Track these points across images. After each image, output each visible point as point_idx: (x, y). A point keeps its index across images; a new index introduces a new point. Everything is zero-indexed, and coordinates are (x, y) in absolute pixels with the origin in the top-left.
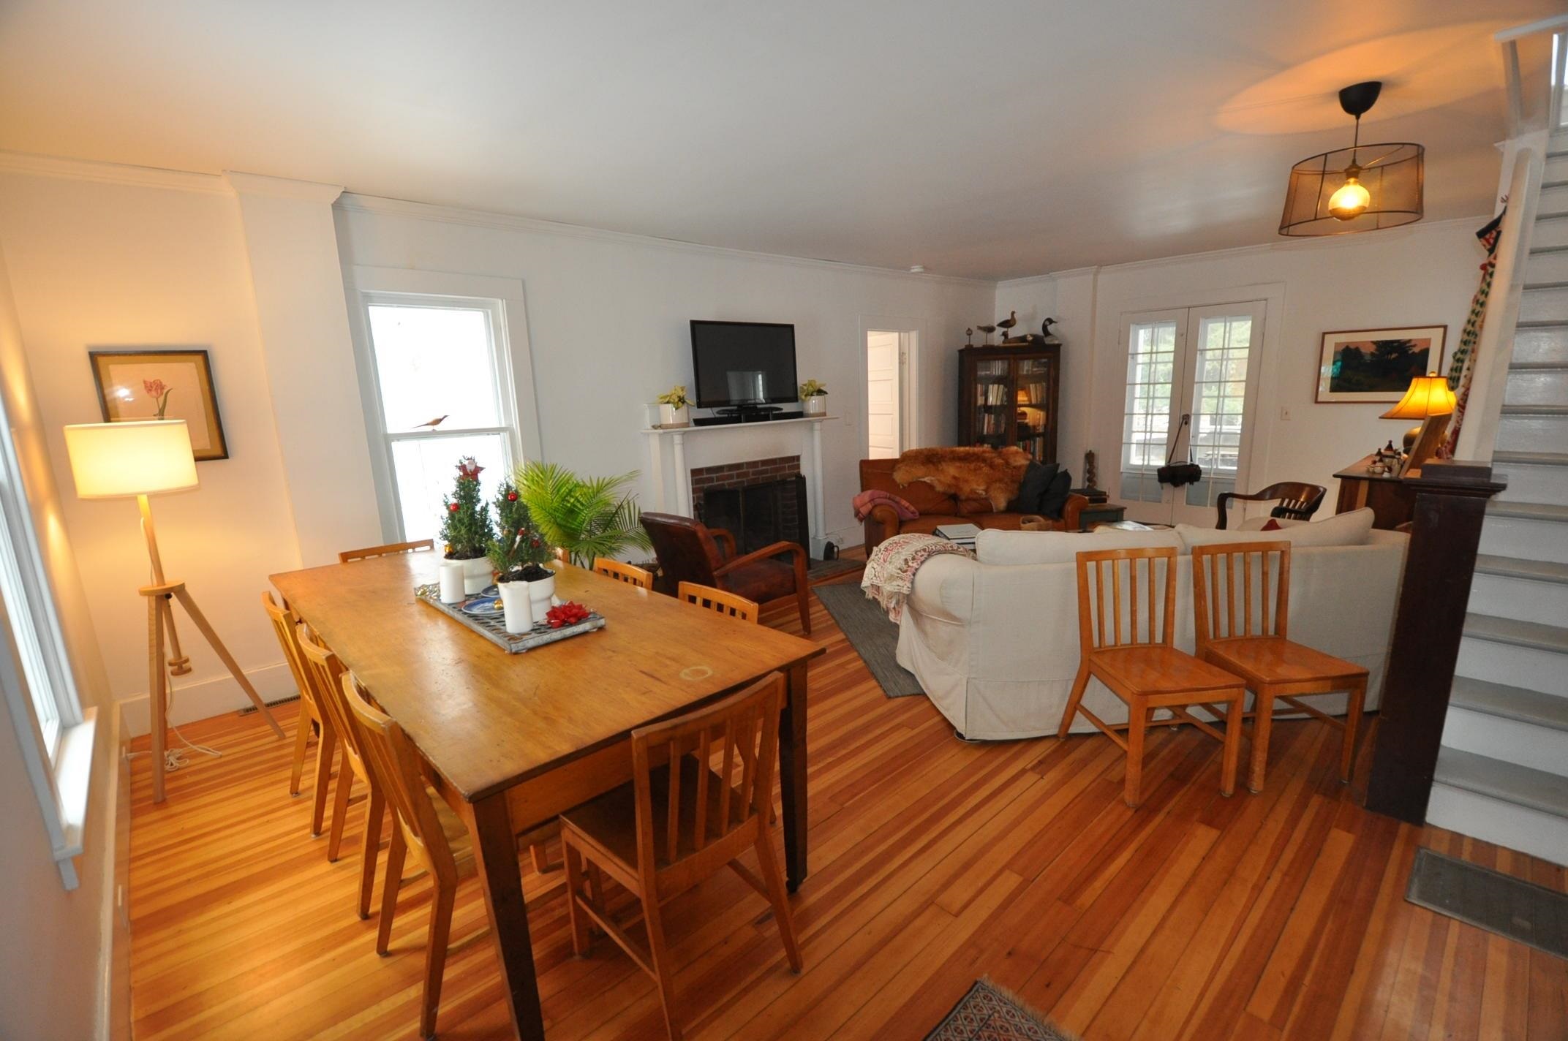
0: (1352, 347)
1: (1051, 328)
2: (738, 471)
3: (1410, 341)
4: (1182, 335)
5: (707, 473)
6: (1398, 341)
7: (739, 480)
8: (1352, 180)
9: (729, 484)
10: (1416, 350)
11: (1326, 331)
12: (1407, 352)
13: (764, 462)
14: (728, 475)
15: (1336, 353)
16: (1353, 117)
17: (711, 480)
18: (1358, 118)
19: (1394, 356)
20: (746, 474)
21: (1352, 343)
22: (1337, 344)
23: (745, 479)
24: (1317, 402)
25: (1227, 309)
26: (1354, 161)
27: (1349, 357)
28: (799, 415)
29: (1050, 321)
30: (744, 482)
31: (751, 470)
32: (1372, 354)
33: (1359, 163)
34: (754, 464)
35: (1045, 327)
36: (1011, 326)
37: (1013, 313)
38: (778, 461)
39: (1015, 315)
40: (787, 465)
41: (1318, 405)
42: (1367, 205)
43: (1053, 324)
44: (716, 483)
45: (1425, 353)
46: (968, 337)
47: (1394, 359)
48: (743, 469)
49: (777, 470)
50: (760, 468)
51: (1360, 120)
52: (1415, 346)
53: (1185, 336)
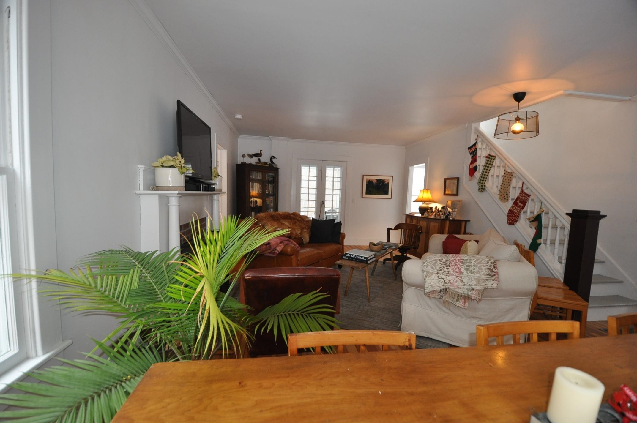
0: (371, 180)
1: (274, 160)
3: (384, 180)
4: (320, 171)
6: (382, 180)
8: (517, 122)
10: (386, 183)
11: (364, 174)
12: (384, 183)
15: (367, 182)
16: (517, 102)
18: (519, 103)
19: (381, 184)
21: (371, 179)
22: (367, 179)
24: (362, 197)
25: (334, 164)
26: (518, 116)
27: (370, 184)
29: (274, 158)
32: (376, 183)
33: (519, 117)
35: (271, 160)
36: (261, 156)
37: (261, 151)
39: (262, 152)
41: (363, 198)
42: (523, 129)
43: (275, 159)
45: (388, 184)
46: (243, 158)
47: (381, 185)
51: (519, 104)
52: (386, 181)
53: (321, 171)
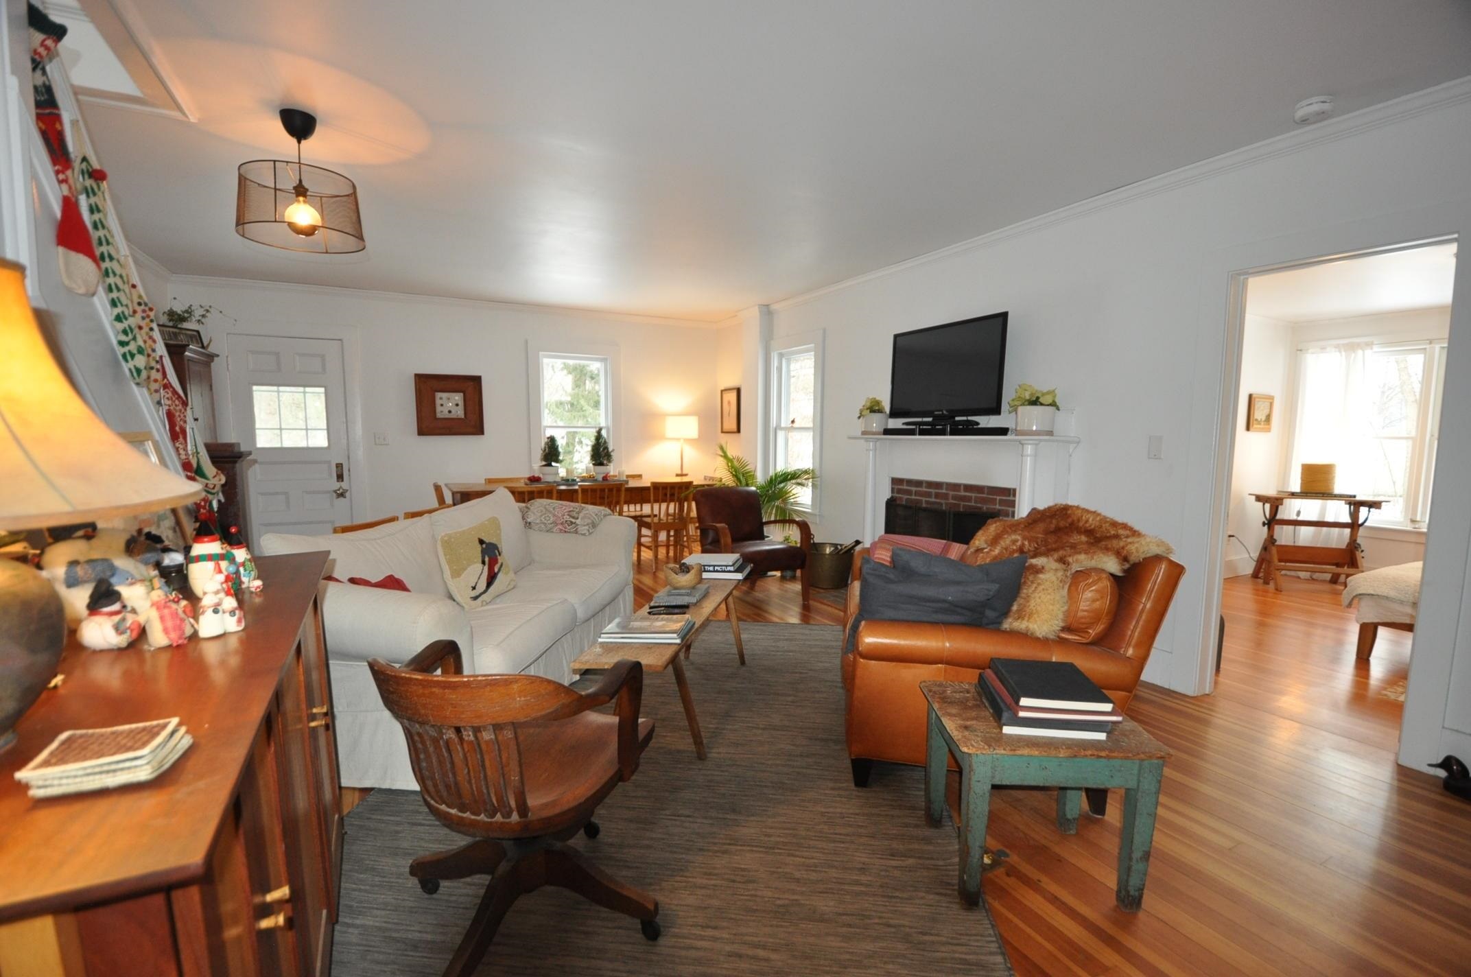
2: (937, 491)
5: (907, 485)
7: (938, 501)
8: (301, 199)
9: (927, 502)
13: (968, 488)
14: (926, 492)
17: (909, 493)
18: (299, 142)
20: (945, 496)
23: (943, 501)
28: (1003, 431)
30: (942, 504)
31: (951, 493)
34: (955, 487)
38: (986, 491)
40: (998, 498)
44: (913, 497)
48: (942, 489)
49: (984, 501)
50: (963, 493)
